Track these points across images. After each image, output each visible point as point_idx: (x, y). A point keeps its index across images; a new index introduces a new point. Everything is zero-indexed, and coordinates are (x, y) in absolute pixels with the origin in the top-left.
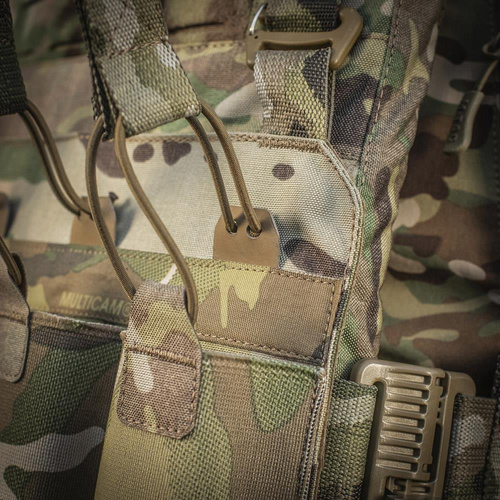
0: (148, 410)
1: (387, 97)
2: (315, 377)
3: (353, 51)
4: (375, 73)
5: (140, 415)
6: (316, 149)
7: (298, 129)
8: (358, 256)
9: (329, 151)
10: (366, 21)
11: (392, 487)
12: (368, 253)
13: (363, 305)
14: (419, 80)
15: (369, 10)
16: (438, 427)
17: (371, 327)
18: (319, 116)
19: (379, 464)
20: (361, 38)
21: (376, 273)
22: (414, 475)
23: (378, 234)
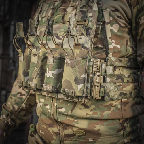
0: (69, 65)
1: (92, 29)
2: (86, 60)
3: (87, 25)
4: (90, 27)
5: (69, 66)
6: (84, 36)
7: (82, 34)
8: (90, 47)
9: (86, 36)
10: (89, 21)
11: (95, 72)
12: (91, 47)
13: (91, 53)
14: (95, 27)
15: (89, 20)
16: (100, 66)
17: (92, 55)
18: (84, 32)
19: (94, 70)
20: (88, 23)
21: (92, 49)
22: (98, 71)
23: (92, 45)
